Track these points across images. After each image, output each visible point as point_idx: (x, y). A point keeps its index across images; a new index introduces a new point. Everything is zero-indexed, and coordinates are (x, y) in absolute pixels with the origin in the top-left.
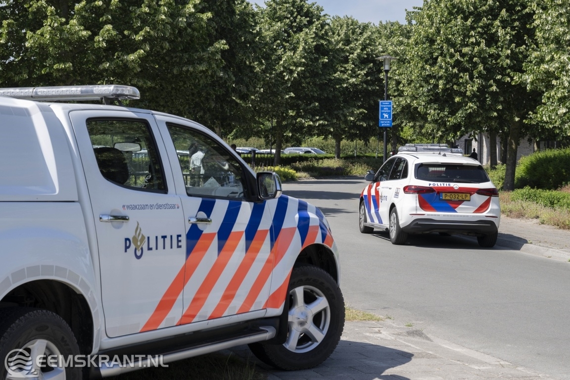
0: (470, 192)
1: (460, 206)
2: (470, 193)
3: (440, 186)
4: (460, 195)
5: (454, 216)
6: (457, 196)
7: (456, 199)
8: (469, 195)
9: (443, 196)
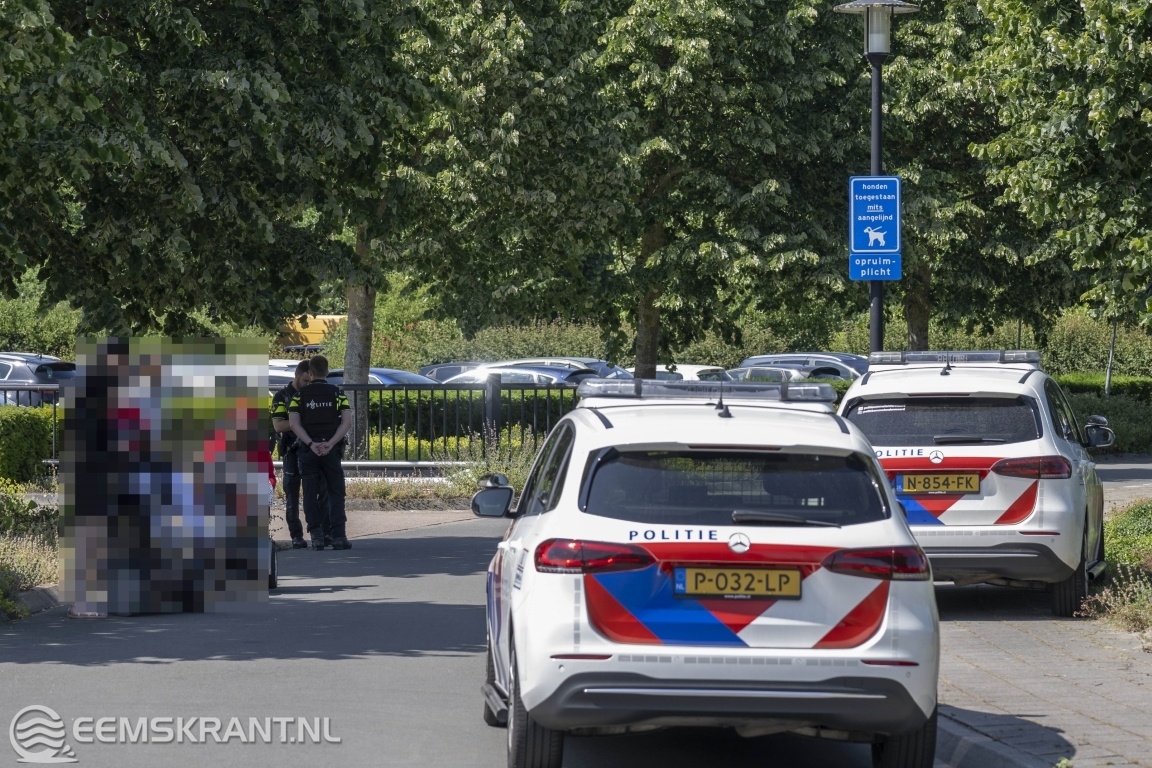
0: (803, 561)
1: (760, 621)
2: (798, 568)
3: (672, 539)
4: (760, 574)
5: (732, 660)
6: (745, 582)
7: (742, 591)
8: (795, 575)
9: (690, 582)
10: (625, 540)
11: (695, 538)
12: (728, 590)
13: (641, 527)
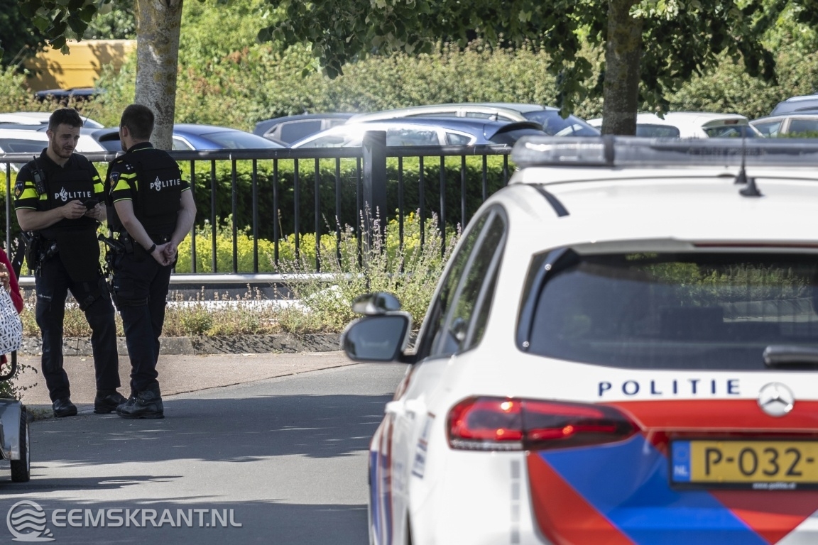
3: (668, 395)
4: (808, 448)
6: (786, 461)
7: (781, 476)
9: (697, 462)
10: (591, 396)
11: (704, 393)
12: (759, 476)
13: (617, 376)
